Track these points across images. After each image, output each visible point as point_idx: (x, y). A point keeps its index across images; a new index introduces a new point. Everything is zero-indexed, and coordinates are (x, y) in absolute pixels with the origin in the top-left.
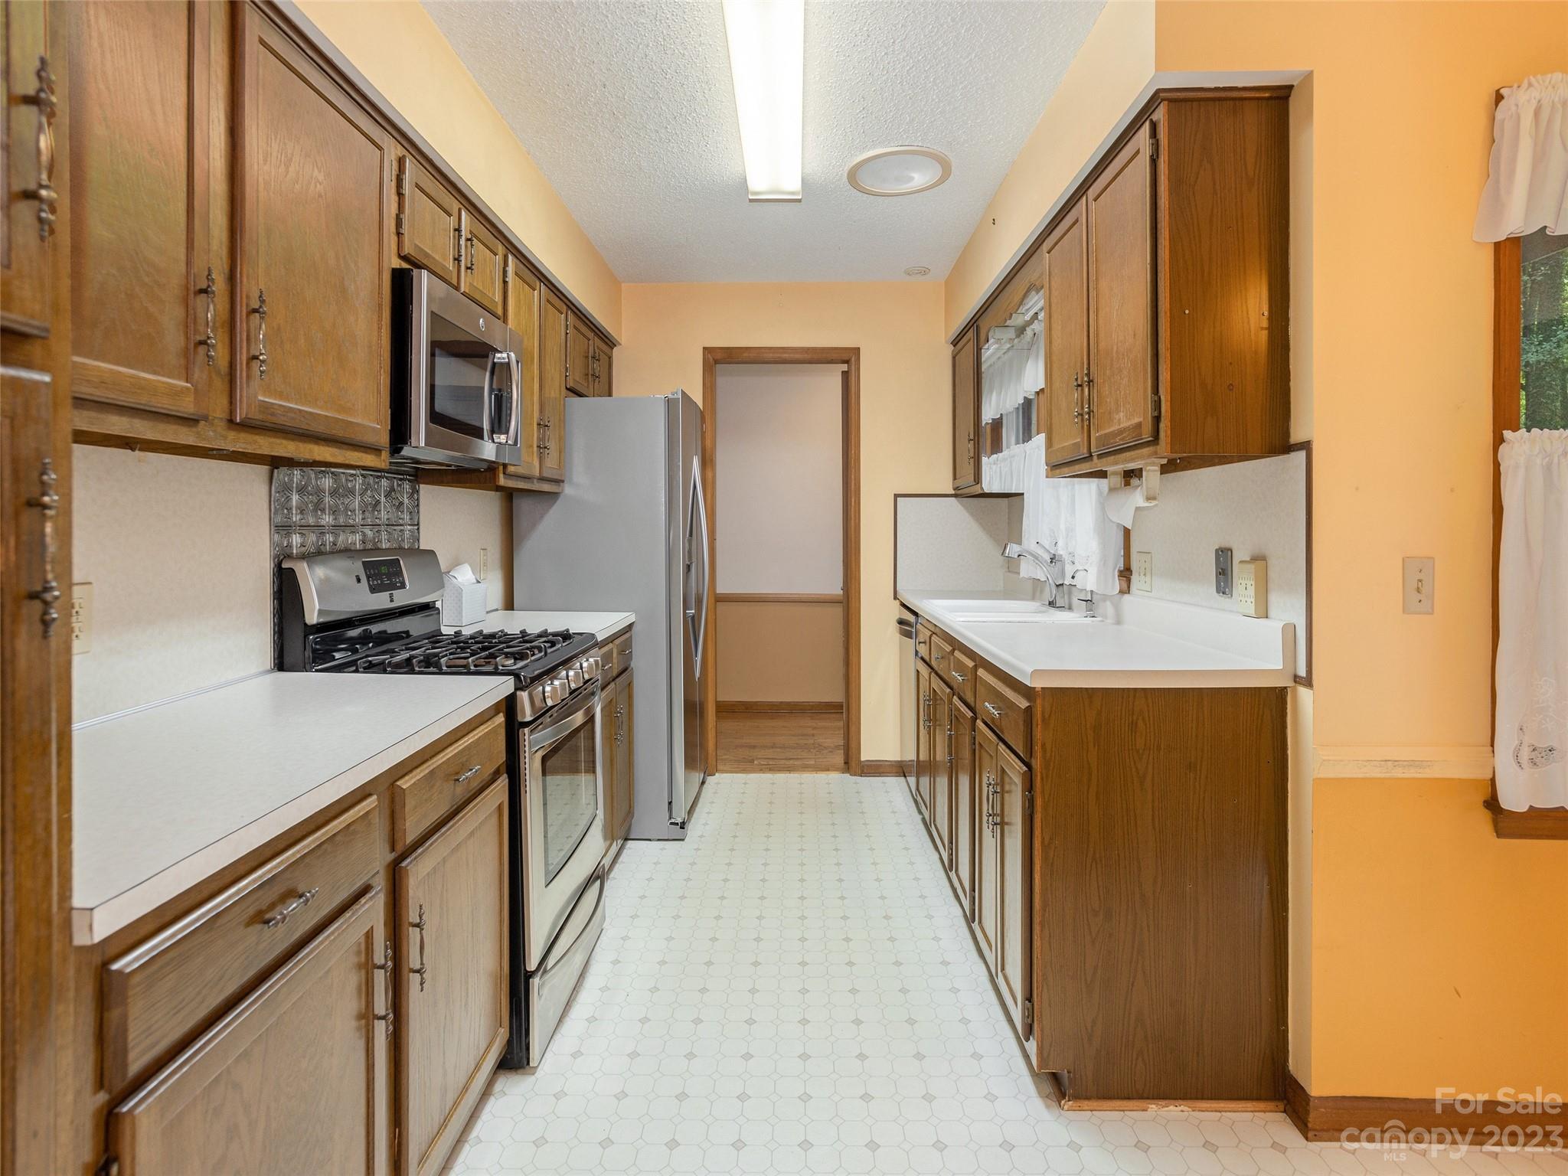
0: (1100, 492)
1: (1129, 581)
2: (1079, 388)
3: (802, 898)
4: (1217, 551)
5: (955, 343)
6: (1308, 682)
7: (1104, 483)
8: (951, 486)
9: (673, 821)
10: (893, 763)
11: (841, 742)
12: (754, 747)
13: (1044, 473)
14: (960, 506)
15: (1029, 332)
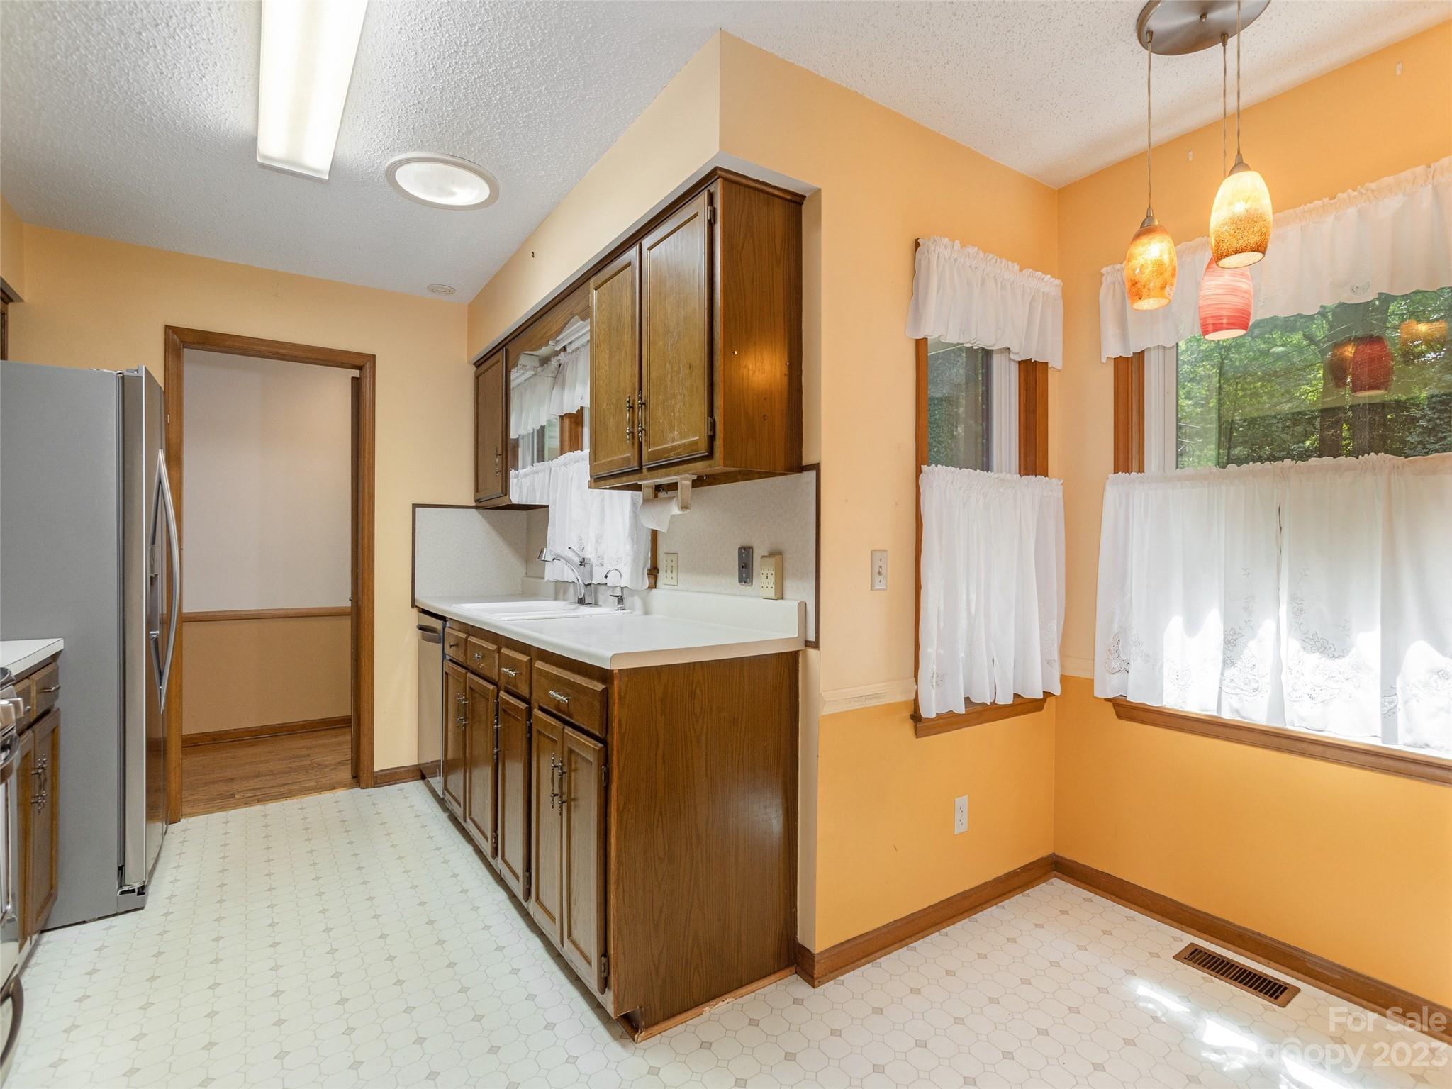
0: (634, 504)
1: (656, 578)
2: (631, 410)
3: (328, 930)
4: (740, 549)
5: (478, 364)
6: (815, 645)
7: (639, 495)
8: (473, 499)
9: (126, 888)
10: (409, 768)
11: (349, 757)
12: (232, 780)
13: (587, 484)
14: (480, 517)
15: (554, 362)
